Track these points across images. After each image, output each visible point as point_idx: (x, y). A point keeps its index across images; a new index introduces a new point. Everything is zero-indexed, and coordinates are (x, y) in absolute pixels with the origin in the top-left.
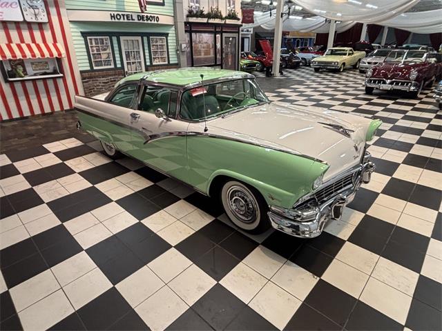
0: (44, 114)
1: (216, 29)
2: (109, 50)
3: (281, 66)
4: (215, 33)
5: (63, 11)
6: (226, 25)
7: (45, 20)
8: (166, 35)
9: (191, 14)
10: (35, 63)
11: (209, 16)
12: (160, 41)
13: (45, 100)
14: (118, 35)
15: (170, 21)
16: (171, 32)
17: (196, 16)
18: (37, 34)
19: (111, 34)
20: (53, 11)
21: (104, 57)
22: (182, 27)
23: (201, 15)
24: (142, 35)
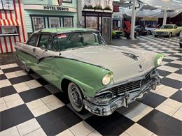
0: (7, 53)
1: (99, 15)
2: (43, 24)
3: (135, 33)
4: (98, 17)
5: (22, 5)
6: (104, 13)
7: (13, 9)
8: (73, 17)
9: (85, 7)
10: (6, 28)
11: (95, 8)
12: (69, 20)
13: (9, 46)
14: (48, 16)
15: (75, 10)
16: (75, 16)
17: (88, 8)
18: (8, 15)
19: (44, 16)
20: (17, 5)
21: (40, 27)
22: (80, 13)
23: (91, 7)
24: (60, 17)
